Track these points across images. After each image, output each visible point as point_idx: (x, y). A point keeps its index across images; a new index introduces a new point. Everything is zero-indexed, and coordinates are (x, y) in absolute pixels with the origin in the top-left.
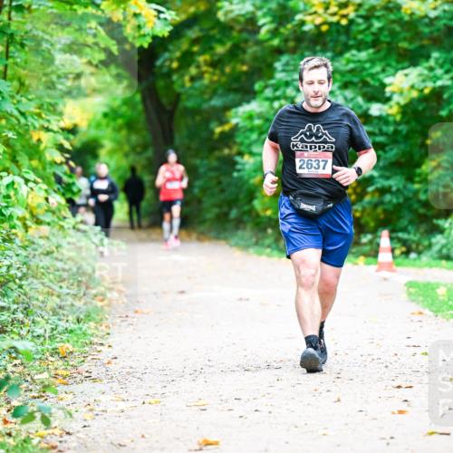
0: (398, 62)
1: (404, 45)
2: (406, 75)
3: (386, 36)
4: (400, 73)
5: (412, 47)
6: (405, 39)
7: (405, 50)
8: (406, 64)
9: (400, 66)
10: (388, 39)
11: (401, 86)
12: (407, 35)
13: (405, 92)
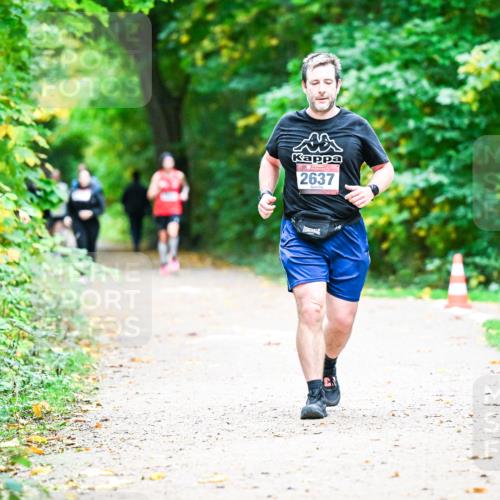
0: (474, 34)
1: (483, 12)
2: (485, 52)
4: (477, 49)
5: (493, 15)
6: (484, 5)
7: (484, 18)
8: (484, 37)
9: (478, 39)
10: (461, 5)
11: (478, 65)
13: (483, 72)
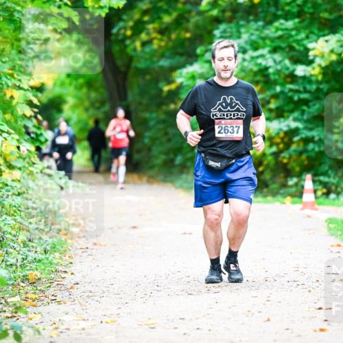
0: (320, 30)
1: (325, 15)
2: (327, 41)
3: (309, 8)
4: (321, 40)
5: (332, 17)
6: (326, 10)
7: (326, 20)
8: (326, 32)
9: (321, 33)
10: (311, 11)
11: (321, 50)
12: (328, 7)
13: (326, 55)
